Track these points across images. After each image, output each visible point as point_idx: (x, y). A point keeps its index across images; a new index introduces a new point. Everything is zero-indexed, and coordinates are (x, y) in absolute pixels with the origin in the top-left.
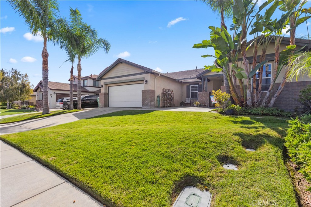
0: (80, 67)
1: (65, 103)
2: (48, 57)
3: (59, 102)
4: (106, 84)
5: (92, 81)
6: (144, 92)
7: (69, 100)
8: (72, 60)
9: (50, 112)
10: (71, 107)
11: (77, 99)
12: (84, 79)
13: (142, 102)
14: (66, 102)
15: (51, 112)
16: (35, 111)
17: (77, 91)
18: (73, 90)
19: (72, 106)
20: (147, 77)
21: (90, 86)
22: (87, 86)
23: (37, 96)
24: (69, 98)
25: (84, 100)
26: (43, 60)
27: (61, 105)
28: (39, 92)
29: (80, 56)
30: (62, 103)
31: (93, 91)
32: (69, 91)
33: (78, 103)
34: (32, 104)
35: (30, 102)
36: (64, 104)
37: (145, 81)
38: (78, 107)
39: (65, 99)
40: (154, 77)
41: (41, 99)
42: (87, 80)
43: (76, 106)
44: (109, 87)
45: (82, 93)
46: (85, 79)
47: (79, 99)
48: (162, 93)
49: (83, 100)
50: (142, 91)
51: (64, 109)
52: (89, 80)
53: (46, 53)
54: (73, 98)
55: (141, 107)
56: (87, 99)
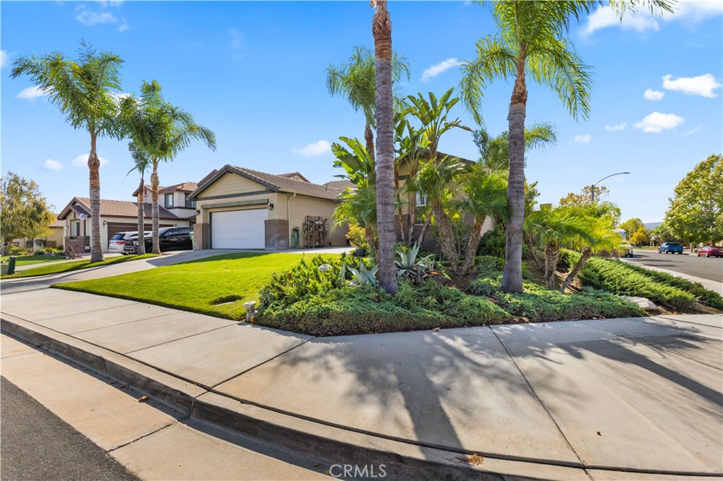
0: (156, 178)
1: (129, 243)
2: (98, 166)
3: (116, 241)
4: (206, 209)
5: (184, 196)
6: (268, 223)
7: (137, 237)
8: (142, 167)
9: (103, 259)
10: (140, 250)
11: (151, 234)
12: (167, 192)
13: (266, 240)
14: (130, 241)
15: (106, 259)
16: (67, 258)
17: (151, 218)
18: (144, 215)
19: (143, 247)
20: (273, 198)
21: (179, 208)
22: (173, 208)
23: (65, 228)
24: (137, 232)
25: (165, 237)
26: (91, 172)
27: (121, 247)
28: (71, 220)
29: (156, 159)
30: (123, 243)
31: (186, 217)
32: (136, 217)
33: (154, 242)
34: (53, 244)
35: (48, 240)
36: (127, 245)
37: (269, 204)
38: (153, 249)
39: (128, 235)
40: (286, 198)
41: (76, 235)
42: (173, 194)
43: (149, 247)
44: (211, 213)
45: (161, 222)
46: (169, 191)
47: (155, 235)
48: (304, 224)
49: (162, 236)
50: (265, 221)
51: (127, 253)
52: (176, 194)
53: (95, 160)
54: (145, 232)
55: (264, 248)
56: (171, 235)
